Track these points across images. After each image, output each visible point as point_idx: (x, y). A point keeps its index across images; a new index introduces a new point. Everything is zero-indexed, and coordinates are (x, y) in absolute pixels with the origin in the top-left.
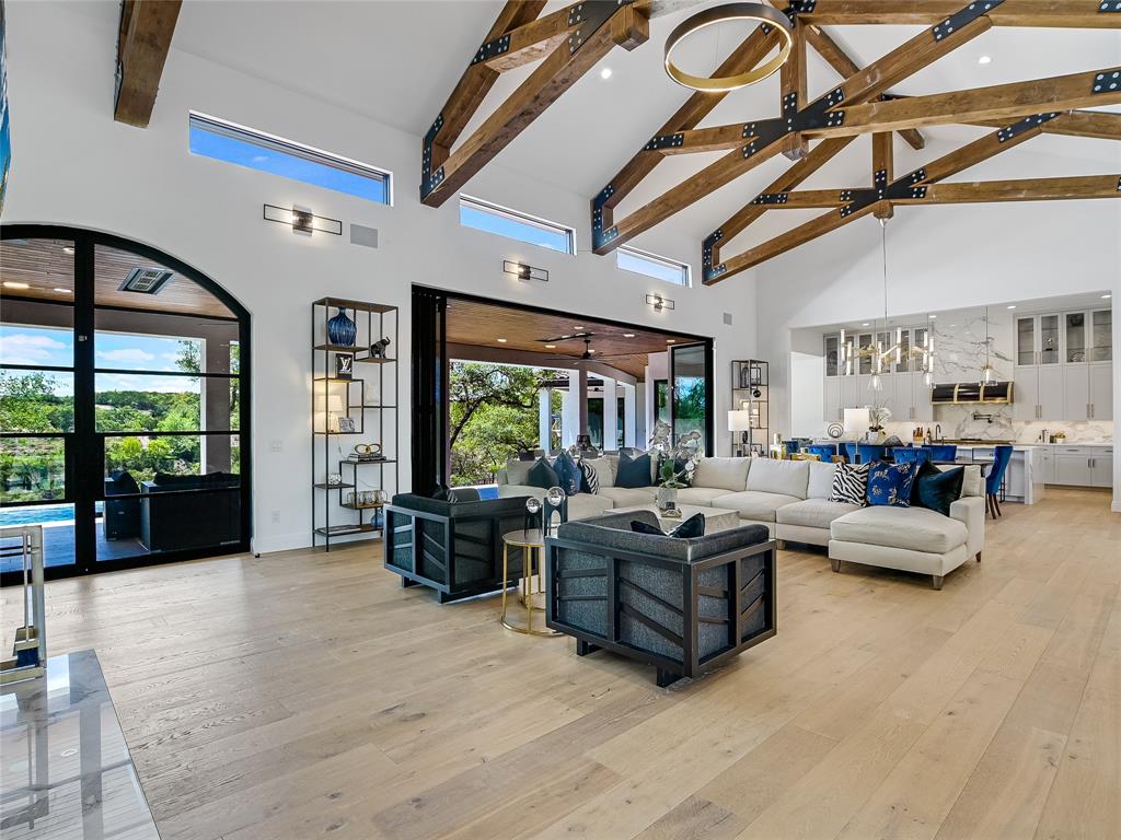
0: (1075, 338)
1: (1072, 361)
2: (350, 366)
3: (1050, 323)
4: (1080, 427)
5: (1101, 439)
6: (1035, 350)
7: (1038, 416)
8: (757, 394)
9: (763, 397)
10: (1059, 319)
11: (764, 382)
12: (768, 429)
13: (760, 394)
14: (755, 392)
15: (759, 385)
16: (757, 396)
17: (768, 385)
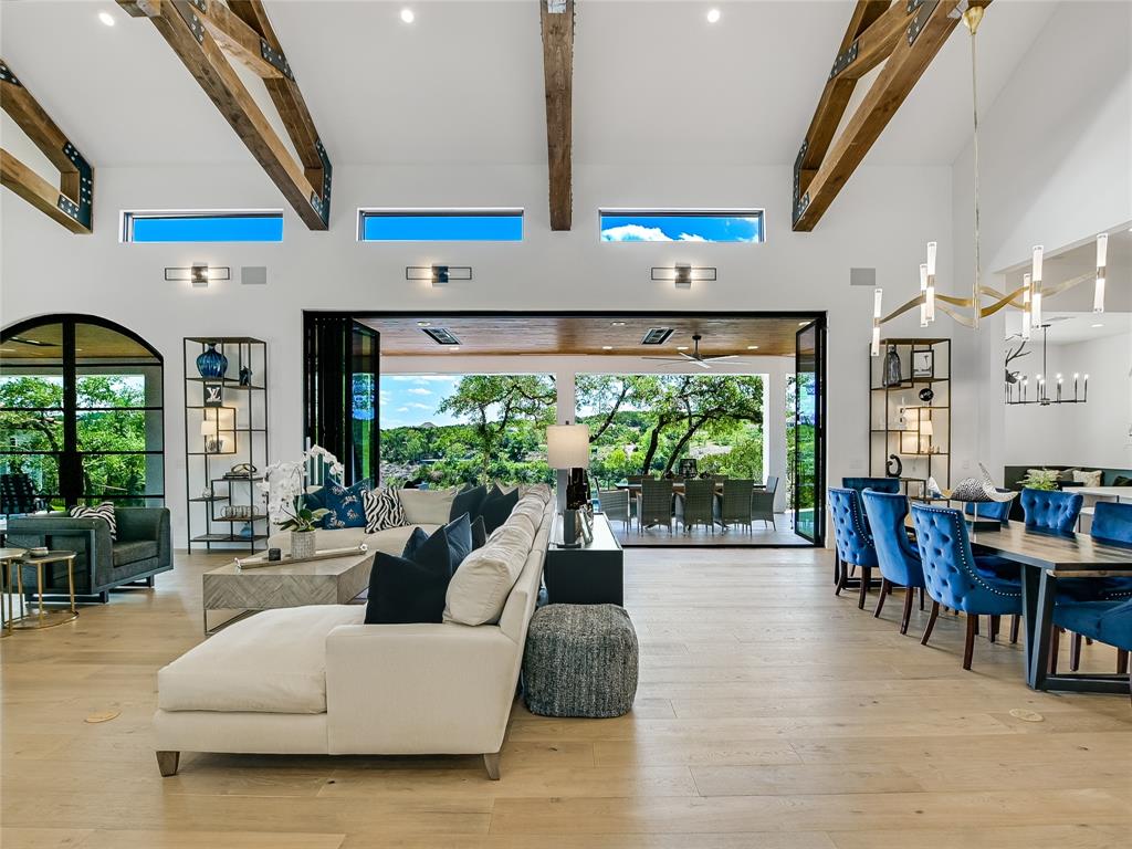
2: (219, 394)
8: (927, 396)
9: (940, 399)
11: (940, 372)
12: (949, 454)
13: (932, 395)
14: (923, 392)
15: (931, 380)
16: (926, 399)
17: (949, 379)
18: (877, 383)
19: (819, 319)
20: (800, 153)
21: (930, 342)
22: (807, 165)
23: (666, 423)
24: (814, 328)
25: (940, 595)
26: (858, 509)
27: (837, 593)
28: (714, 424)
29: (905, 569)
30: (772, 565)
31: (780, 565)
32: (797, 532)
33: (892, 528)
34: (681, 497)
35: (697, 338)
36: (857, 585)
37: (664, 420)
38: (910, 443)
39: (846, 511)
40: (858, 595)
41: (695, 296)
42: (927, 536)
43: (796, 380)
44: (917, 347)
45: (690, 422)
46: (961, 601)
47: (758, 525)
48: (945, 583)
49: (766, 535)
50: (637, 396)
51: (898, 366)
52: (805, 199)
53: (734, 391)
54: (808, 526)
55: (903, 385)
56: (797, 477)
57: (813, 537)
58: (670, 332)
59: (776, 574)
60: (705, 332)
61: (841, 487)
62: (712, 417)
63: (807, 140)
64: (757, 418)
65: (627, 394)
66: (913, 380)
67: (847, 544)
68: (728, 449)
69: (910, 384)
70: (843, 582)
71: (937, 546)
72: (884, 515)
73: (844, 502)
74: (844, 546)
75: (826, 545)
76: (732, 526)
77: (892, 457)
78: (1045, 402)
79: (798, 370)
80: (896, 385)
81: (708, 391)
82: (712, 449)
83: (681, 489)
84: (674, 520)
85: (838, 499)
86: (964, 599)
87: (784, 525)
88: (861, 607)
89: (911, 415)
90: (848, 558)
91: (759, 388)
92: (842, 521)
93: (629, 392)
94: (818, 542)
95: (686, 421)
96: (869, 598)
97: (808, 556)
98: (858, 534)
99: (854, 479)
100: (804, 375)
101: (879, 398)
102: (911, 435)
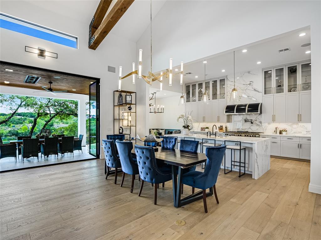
0: (292, 79)
1: (291, 92)
3: (280, 71)
4: (295, 126)
5: (305, 133)
6: (272, 86)
7: (274, 120)
8: (130, 109)
9: (133, 110)
10: (284, 69)
11: (133, 102)
12: (136, 126)
13: (131, 109)
14: (129, 107)
15: (131, 104)
16: (130, 110)
17: (136, 104)
18: (116, 104)
19: (97, 81)
20: (92, 21)
21: (130, 93)
22: (94, 27)
23: (40, 116)
24: (95, 83)
25: (145, 178)
26: (114, 148)
27: (106, 179)
28: (60, 117)
29: (132, 169)
30: (81, 169)
31: (84, 169)
32: (90, 154)
33: (127, 154)
34: (43, 144)
35: (51, 83)
36: (114, 173)
37: (39, 115)
38: (125, 123)
39: (109, 148)
40: (114, 178)
41: (47, 62)
42: (141, 157)
43: (89, 103)
44: (127, 94)
45: (50, 116)
46: (153, 180)
47: (76, 152)
48: (147, 174)
49: (79, 156)
50: (27, 105)
51: (122, 99)
52: (93, 37)
53: (68, 105)
54: (94, 151)
55: (124, 105)
56: (90, 134)
57: (95, 155)
58: (38, 78)
59: (83, 173)
60: (54, 81)
61: (106, 139)
62: (60, 114)
63: (94, 17)
64: (76, 115)
65: (22, 104)
66: (126, 104)
67: (110, 160)
68: (67, 125)
69: (125, 105)
70: (108, 173)
71: (145, 161)
72: (124, 150)
73: (109, 145)
74: (109, 161)
75: (100, 158)
76: (66, 154)
77: (121, 127)
78: (155, 112)
79: (90, 100)
80: (122, 105)
81: (58, 105)
82: (62, 125)
83: (43, 142)
84: (40, 154)
85: (106, 144)
86: (154, 179)
87: (86, 151)
88: (115, 183)
89: (126, 114)
90: (110, 165)
91: (76, 105)
92: (108, 152)
93: (24, 103)
94: (98, 156)
95: (49, 116)
96: (118, 178)
97: (94, 163)
98: (114, 156)
99: (110, 135)
100: (92, 102)
101: (117, 109)
102: (125, 121)
